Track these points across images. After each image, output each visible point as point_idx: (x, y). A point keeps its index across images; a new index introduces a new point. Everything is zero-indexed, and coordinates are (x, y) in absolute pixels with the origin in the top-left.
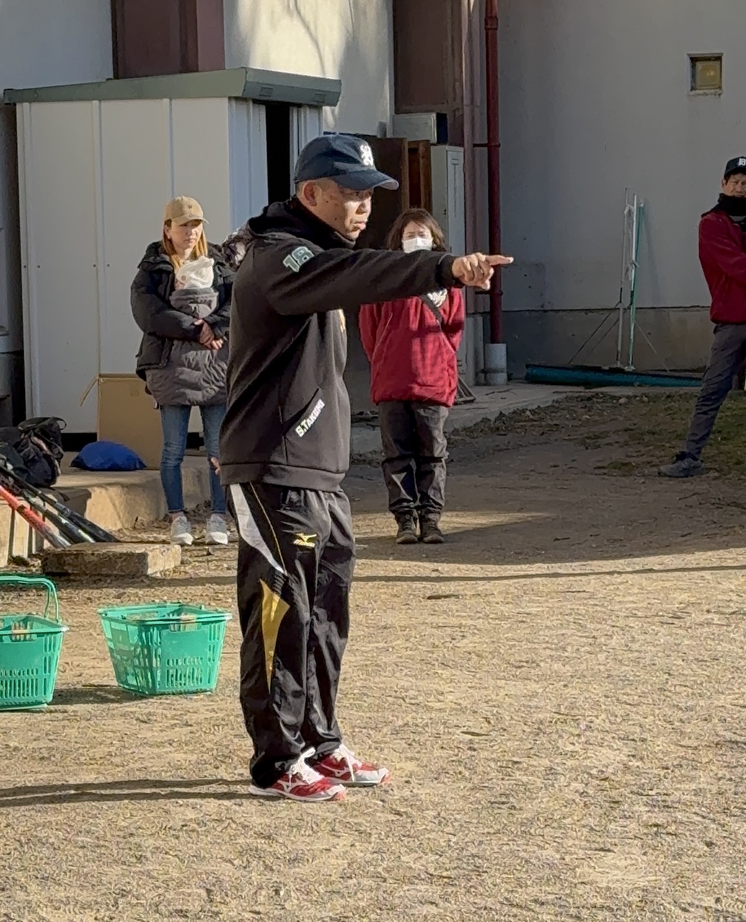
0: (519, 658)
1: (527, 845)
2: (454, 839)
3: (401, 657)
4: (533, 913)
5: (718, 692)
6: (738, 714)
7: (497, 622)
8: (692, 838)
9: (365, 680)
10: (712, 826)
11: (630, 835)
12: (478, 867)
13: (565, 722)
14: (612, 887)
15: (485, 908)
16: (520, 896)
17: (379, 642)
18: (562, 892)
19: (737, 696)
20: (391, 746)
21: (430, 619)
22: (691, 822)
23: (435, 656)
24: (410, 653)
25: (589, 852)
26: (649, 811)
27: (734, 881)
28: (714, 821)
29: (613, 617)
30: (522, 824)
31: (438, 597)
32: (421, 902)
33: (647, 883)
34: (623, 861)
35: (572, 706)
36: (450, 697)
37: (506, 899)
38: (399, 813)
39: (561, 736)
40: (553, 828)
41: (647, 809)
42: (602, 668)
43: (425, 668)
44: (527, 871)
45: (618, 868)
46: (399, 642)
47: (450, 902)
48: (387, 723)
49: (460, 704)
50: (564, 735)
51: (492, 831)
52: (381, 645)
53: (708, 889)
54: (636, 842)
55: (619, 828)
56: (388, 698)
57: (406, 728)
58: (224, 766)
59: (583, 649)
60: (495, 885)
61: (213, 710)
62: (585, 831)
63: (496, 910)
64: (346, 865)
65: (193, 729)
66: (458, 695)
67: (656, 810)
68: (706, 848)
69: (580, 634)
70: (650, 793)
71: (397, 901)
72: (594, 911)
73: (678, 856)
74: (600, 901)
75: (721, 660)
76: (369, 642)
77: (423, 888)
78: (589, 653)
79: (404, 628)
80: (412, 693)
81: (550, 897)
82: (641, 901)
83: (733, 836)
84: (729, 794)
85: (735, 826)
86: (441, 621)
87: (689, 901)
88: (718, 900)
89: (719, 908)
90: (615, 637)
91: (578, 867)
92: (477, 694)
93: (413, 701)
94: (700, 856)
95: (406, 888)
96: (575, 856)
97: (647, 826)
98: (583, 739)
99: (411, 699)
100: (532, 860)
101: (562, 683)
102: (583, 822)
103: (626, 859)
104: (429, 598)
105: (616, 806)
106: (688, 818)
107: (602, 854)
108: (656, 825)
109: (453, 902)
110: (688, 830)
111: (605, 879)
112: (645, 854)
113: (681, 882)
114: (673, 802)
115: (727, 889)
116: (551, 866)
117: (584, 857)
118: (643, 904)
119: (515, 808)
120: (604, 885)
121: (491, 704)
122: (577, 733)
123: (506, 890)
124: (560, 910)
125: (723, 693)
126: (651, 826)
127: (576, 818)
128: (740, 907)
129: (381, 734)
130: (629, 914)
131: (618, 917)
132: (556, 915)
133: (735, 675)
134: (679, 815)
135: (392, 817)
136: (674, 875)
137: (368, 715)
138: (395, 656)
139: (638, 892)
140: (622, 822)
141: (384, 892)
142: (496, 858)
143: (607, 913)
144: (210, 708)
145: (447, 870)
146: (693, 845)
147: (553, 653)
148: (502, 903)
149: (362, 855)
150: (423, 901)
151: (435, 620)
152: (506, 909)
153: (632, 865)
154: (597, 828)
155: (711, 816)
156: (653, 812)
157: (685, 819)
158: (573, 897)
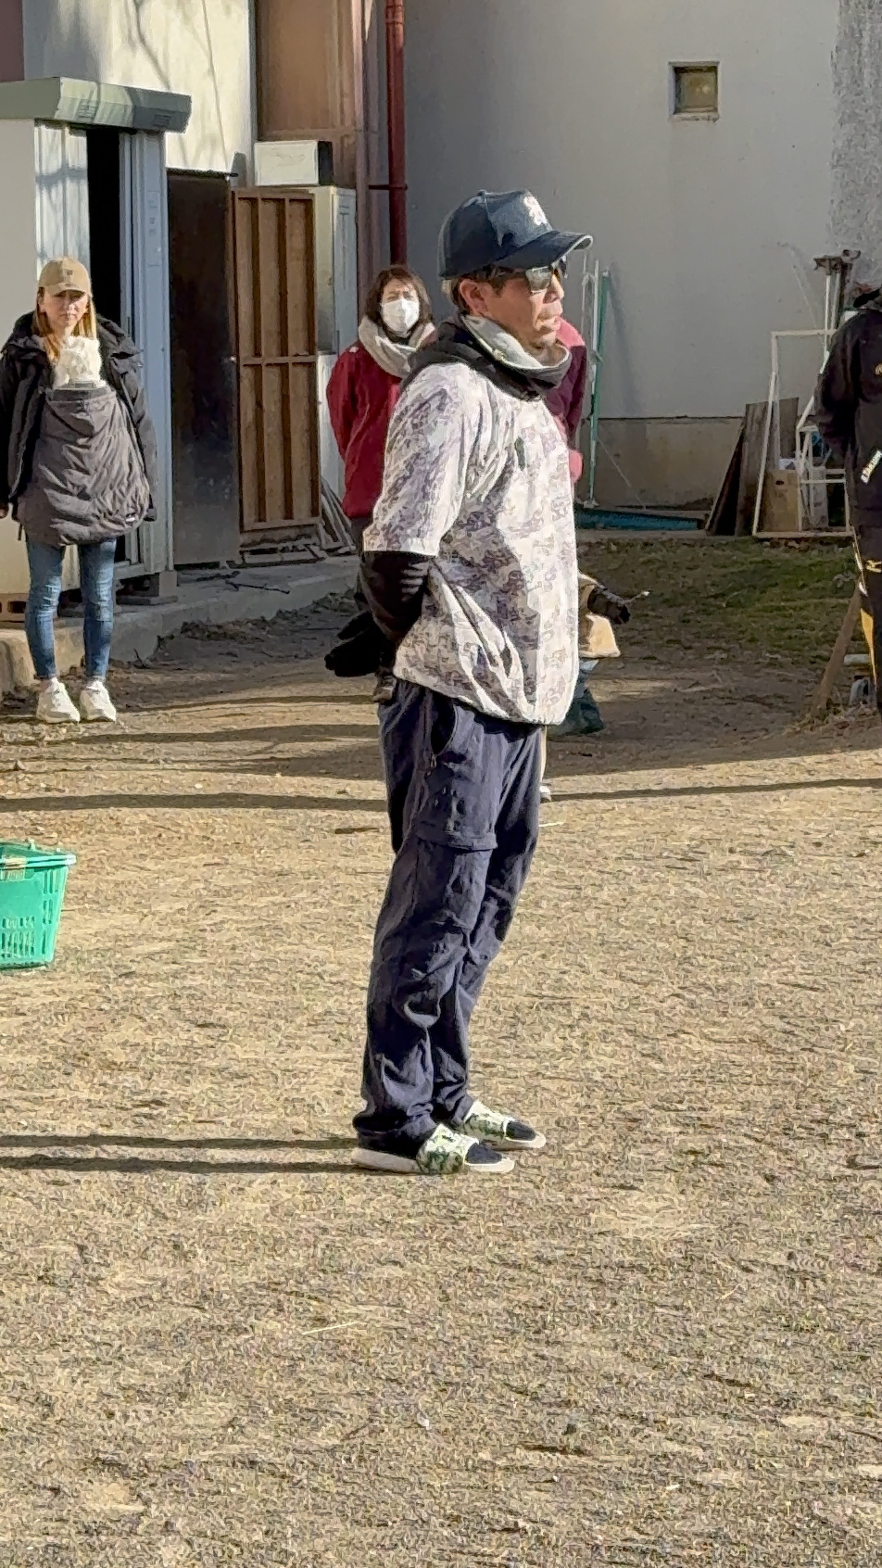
1: (518, 1181)
3: (308, 916)
4: (536, 1276)
5: (757, 965)
6: (790, 996)
8: (745, 1170)
9: (262, 949)
10: (772, 1152)
11: (659, 1166)
12: (453, 1212)
13: (550, 1007)
14: (643, 1238)
15: (470, 1270)
16: (519, 1252)
17: (273, 894)
18: (573, 1246)
19: (786, 970)
20: (309, 1042)
21: (342, 862)
22: (741, 1148)
23: (356, 914)
24: (320, 910)
25: (606, 1190)
26: (681, 1133)
27: (811, 1229)
28: (771, 1145)
29: (600, 859)
31: (350, 831)
32: (379, 1262)
33: (689, 1233)
34: (653, 1203)
35: (558, 985)
37: (499, 1257)
39: (546, 1029)
40: (550, 1156)
41: (678, 1130)
42: (593, 932)
43: (344, 932)
44: (522, 1217)
45: (647, 1212)
46: (304, 894)
47: (420, 1261)
48: (299, 1009)
50: (550, 1025)
52: (279, 899)
53: (776, 1240)
54: (668, 1175)
55: (642, 1157)
56: (299, 974)
57: (328, 1018)
58: (77, 1071)
59: (564, 905)
60: (479, 1238)
61: (53, 992)
63: (485, 1272)
64: (268, 1211)
65: (29, 1019)
67: (691, 1131)
68: (765, 1184)
69: (555, 883)
70: (680, 1106)
71: (346, 1261)
72: (621, 1272)
73: (728, 1194)
74: (628, 1259)
75: (758, 919)
76: (261, 896)
77: (379, 1242)
78: (573, 910)
79: (307, 875)
80: (331, 967)
81: (559, 1253)
82: (686, 1258)
83: (801, 1167)
84: (791, 1110)
85: (804, 1153)
87: (752, 1257)
88: (790, 1256)
89: (793, 1266)
90: (606, 888)
91: (592, 1210)
93: (334, 979)
94: (758, 1195)
96: (586, 1196)
97: (680, 1153)
98: (578, 1032)
99: (331, 975)
100: (526, 1202)
101: (538, 953)
102: (591, 1148)
103: (657, 1200)
104: (338, 831)
105: (634, 1125)
106: (737, 1142)
107: (623, 1192)
108: (694, 1152)
109: (424, 1261)
110: (740, 1159)
111: (631, 1228)
112: (682, 1192)
113: (736, 1230)
114: (713, 1119)
115: (802, 1240)
116: (555, 1210)
117: (599, 1197)
118: (689, 1261)
120: (631, 1236)
122: (569, 1023)
123: (496, 1243)
124: (575, 1271)
125: (764, 966)
126: (686, 1153)
127: (580, 1143)
128: (822, 1264)
129: (293, 1025)
130: (670, 1276)
131: (655, 1279)
132: (570, 1279)
133: (779, 941)
134: (723, 1138)
136: (726, 1222)
137: (274, 998)
138: (299, 915)
139: (678, 1245)
140: (645, 1148)
142: (476, 1200)
143: (640, 1275)
144: (48, 989)
145: (409, 1216)
146: (748, 1179)
148: (492, 1262)
149: (289, 1196)
150: (382, 1259)
151: (352, 863)
152: (499, 1270)
153: (666, 1208)
154: (613, 1158)
155: (768, 1138)
156: (686, 1134)
157: (732, 1144)
158: (590, 1253)
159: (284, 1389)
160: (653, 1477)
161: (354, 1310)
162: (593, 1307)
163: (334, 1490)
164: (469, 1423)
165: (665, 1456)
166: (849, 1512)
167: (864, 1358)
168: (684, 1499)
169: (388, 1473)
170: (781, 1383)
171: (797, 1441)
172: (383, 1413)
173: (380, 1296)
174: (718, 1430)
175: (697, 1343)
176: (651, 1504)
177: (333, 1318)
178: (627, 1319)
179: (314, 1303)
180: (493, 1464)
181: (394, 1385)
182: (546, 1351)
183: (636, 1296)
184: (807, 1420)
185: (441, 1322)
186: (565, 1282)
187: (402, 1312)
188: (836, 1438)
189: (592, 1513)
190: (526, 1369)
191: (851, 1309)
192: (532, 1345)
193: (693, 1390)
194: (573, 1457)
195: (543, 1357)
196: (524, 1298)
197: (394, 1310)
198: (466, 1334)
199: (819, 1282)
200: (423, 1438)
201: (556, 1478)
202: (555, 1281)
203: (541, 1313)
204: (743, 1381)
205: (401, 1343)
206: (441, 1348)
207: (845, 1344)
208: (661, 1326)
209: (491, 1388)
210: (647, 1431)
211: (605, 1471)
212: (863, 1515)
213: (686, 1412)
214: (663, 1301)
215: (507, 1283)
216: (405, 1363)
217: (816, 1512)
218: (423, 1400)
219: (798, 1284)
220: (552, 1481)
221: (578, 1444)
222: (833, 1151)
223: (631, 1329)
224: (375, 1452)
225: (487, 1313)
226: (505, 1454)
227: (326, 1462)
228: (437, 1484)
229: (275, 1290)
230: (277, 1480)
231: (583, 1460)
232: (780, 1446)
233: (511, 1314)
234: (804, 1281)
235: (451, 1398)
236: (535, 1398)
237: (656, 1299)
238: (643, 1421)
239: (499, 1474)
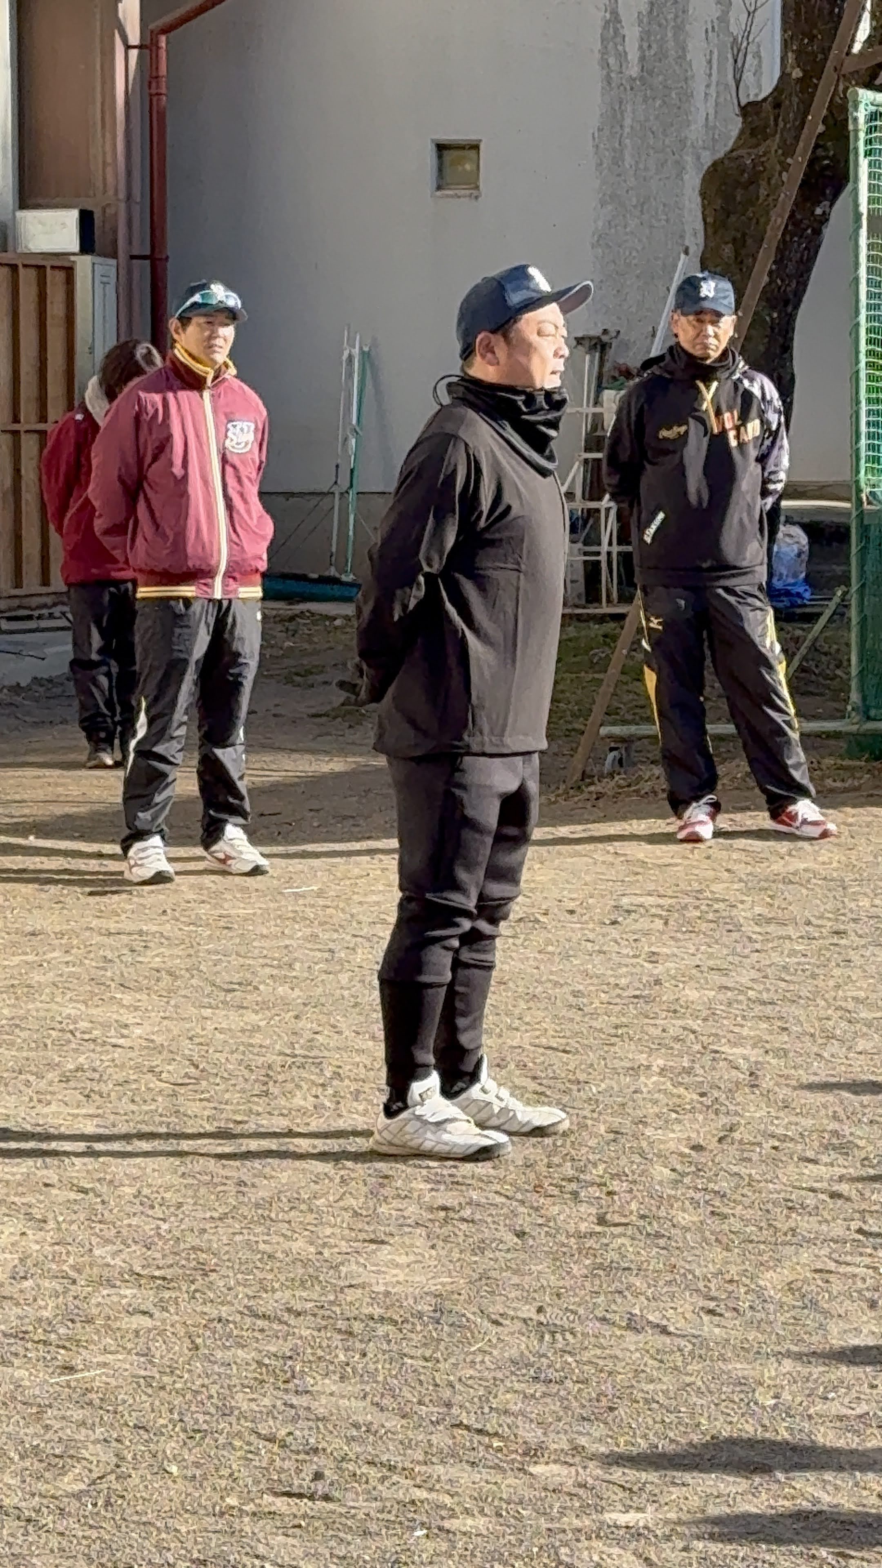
0: (228, 979)
1: (268, 1235)
2: (165, 1226)
3: (61, 975)
4: (286, 1328)
5: (510, 1028)
6: (542, 1058)
7: (192, 928)
8: (496, 1226)
9: (14, 1006)
10: (522, 1209)
11: (409, 1221)
12: (203, 1264)
13: (302, 1066)
14: (393, 1291)
15: (220, 1321)
16: (269, 1303)
17: (26, 954)
18: (323, 1298)
19: (538, 1033)
20: (60, 1097)
21: (95, 923)
22: (491, 1204)
23: (109, 974)
24: (73, 969)
25: (355, 1244)
26: (432, 1189)
27: (561, 1283)
28: (522, 1202)
29: (354, 924)
30: (257, 1206)
31: (104, 893)
32: (128, 1312)
33: (439, 1287)
34: (404, 1257)
35: (311, 1044)
36: (138, 1031)
37: (248, 1307)
38: (85, 1191)
39: (299, 1087)
40: (301, 1211)
41: (429, 1186)
42: (346, 993)
43: (97, 991)
44: (272, 1270)
45: (397, 1266)
46: (55, 954)
47: (168, 1311)
48: (50, 1066)
49: (152, 1041)
50: (302, 1083)
51: (216, 1215)
52: (30, 958)
53: (525, 1294)
54: (418, 1231)
55: (394, 1213)
56: (51, 1032)
57: (79, 1074)
59: (317, 967)
60: (229, 1289)
62: (347, 1215)
63: (235, 1323)
64: (16, 1262)
66: (149, 1029)
67: (442, 1187)
68: (516, 1240)
69: (309, 946)
71: (95, 1311)
72: (371, 1324)
73: (480, 1248)
74: (377, 1311)
75: (511, 984)
76: (13, 955)
77: (128, 1292)
78: (327, 972)
79: (60, 935)
80: (83, 1025)
81: (310, 1305)
82: (435, 1311)
83: (551, 1224)
84: (541, 1168)
85: (554, 1210)
86: (113, 926)
87: (501, 1311)
88: (540, 1310)
89: (542, 1319)
90: (360, 951)
91: (342, 1264)
92: (176, 1028)
93: (87, 1037)
94: (508, 1250)
95: (105, 1292)
96: (336, 1250)
97: (431, 1209)
98: (330, 1091)
99: (84, 1032)
100: (277, 1255)
101: (291, 1014)
102: (341, 1204)
103: (407, 1254)
104: (92, 893)
105: (386, 1181)
106: (487, 1198)
107: (374, 1246)
108: (445, 1209)
109: (172, 1311)
110: (491, 1215)
111: (381, 1282)
112: (433, 1247)
113: (487, 1285)
114: (464, 1177)
115: (552, 1294)
116: (305, 1264)
117: (349, 1250)
118: (438, 1314)
119: (245, 1185)
120: (381, 1289)
121: (197, 1040)
122: (321, 1081)
123: (246, 1295)
124: (324, 1323)
125: (517, 1029)
126: (437, 1209)
127: (331, 1198)
128: (571, 1318)
129: (44, 1081)
131: (405, 1331)
132: (319, 1330)
133: (531, 1004)
134: (474, 1195)
135: (73, 1195)
136: (476, 1276)
137: (25, 1054)
138: (51, 974)
139: (428, 1298)
140: (395, 1204)
141: (75, 1298)
142: (226, 1252)
143: (390, 1327)
145: (159, 1268)
146: (498, 1235)
147: (275, 972)
148: (241, 1313)
149: (38, 1247)
150: (131, 1309)
151: (103, 923)
152: (248, 1320)
153: (416, 1262)
154: (364, 1213)
155: (519, 1196)
156: (437, 1190)
157: (484, 1200)
158: (340, 1305)
159: (31, 1434)
160: (401, 1523)
161: (101, 1359)
162: (342, 1357)
163: (80, 1534)
164: (217, 1470)
165: (413, 1502)
166: (596, 1558)
167: (611, 1409)
168: (430, 1545)
169: (136, 1518)
170: (531, 1434)
171: (545, 1489)
172: (129, 1457)
173: (129, 1346)
174: (466, 1477)
175: (447, 1393)
176: (398, 1548)
177: (81, 1367)
178: (376, 1369)
179: (62, 1351)
180: (240, 1510)
181: (142, 1432)
182: (295, 1401)
183: (385, 1346)
184: (555, 1468)
185: (189, 1371)
186: (315, 1333)
187: (151, 1362)
188: (584, 1486)
189: (339, 1558)
190: (274, 1418)
191: (601, 1363)
192: (280, 1394)
193: (441, 1439)
194: (320, 1504)
195: (292, 1406)
196: (273, 1349)
197: (142, 1359)
198: (214, 1383)
199: (568, 1336)
200: (170, 1482)
201: (303, 1524)
202: (306, 1333)
203: (290, 1363)
204: (491, 1431)
205: (150, 1391)
206: (189, 1396)
207: (594, 1395)
208: (410, 1377)
209: (239, 1435)
210: (395, 1478)
211: (353, 1517)
212: (609, 1561)
213: (434, 1460)
214: (413, 1352)
215: (256, 1334)
216: (153, 1411)
217: (563, 1558)
218: (171, 1447)
219: (547, 1337)
220: (300, 1526)
221: (326, 1489)
222: (583, 1208)
223: (380, 1378)
224: (123, 1497)
225: (235, 1363)
226: (252, 1500)
227: (73, 1506)
228: (183, 1529)
229: (22, 1339)
230: (23, 1524)
231: (330, 1506)
232: (528, 1494)
233: (260, 1363)
234: (553, 1333)
235: (199, 1445)
236: (283, 1446)
237: (405, 1351)
238: (391, 1468)
239: (246, 1519)
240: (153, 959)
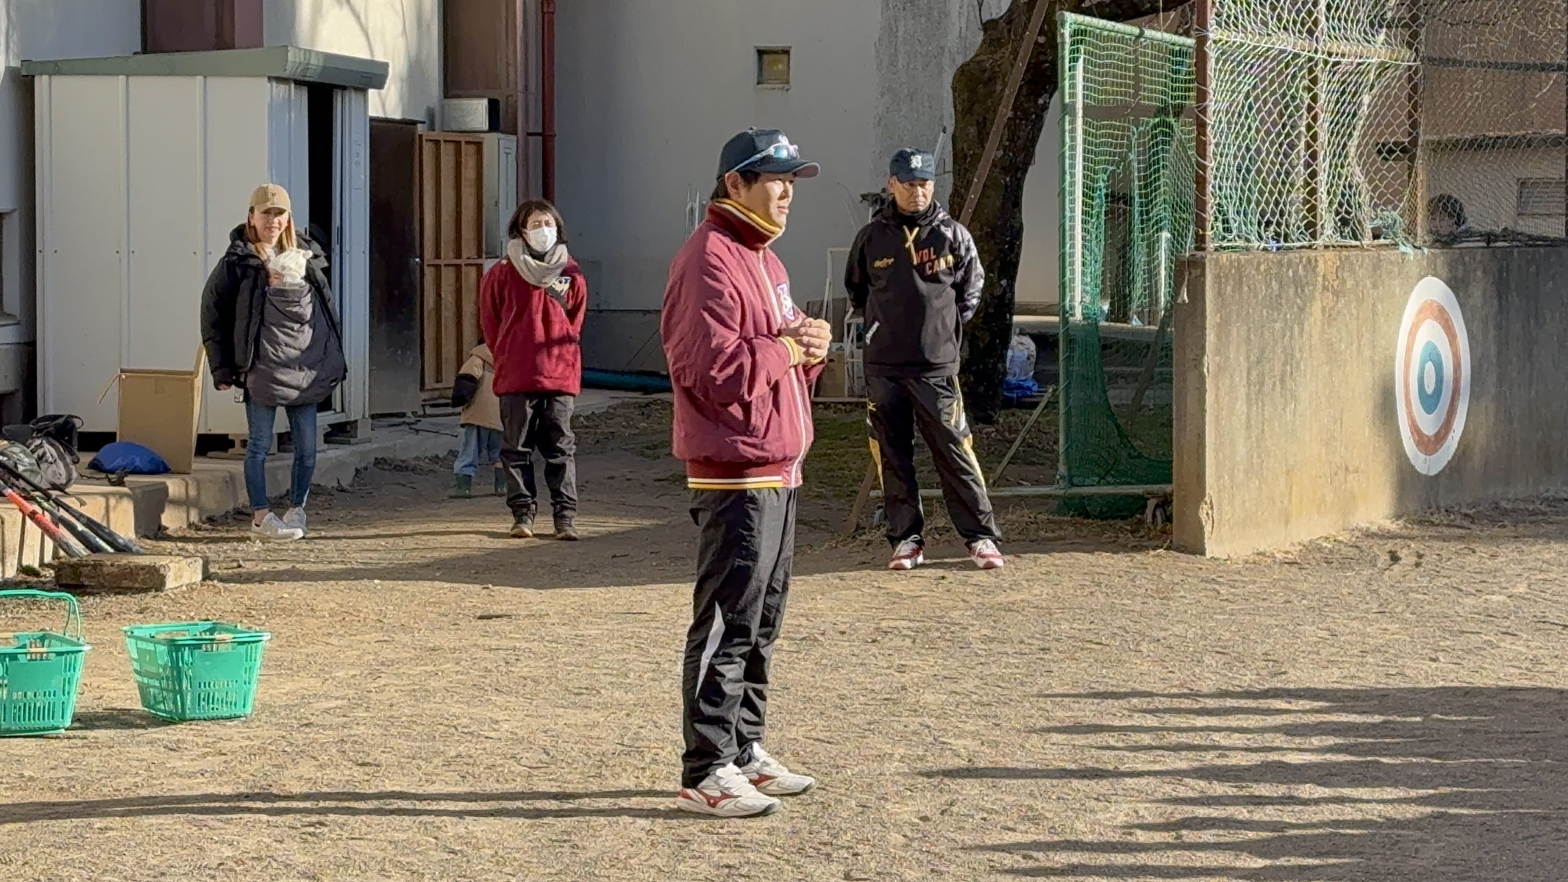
0: (577, 685)
3: (451, 682)
5: (789, 724)
6: (811, 748)
7: (554, 645)
9: (413, 706)
10: (787, 867)
13: (628, 754)
17: (426, 665)
19: (810, 728)
21: (481, 641)
22: (764, 863)
23: (488, 681)
24: (461, 677)
26: (720, 851)
28: (788, 862)
30: (586, 864)
31: (490, 617)
35: (637, 736)
36: (506, 726)
38: (454, 852)
39: (625, 770)
40: (619, 868)
42: (667, 696)
43: (477, 694)
46: (448, 665)
48: (437, 753)
49: (516, 734)
50: (628, 767)
51: (553, 871)
52: (429, 668)
56: (439, 726)
57: (458, 760)
59: (646, 676)
61: (249, 738)
65: (228, 758)
66: (515, 724)
67: (727, 849)
69: (642, 659)
70: (721, 831)
75: (792, 689)
76: (417, 666)
78: (653, 680)
79: (454, 650)
80: (465, 721)
84: (805, 834)
85: (811, 868)
86: (494, 643)
92: (534, 724)
93: (466, 730)
97: (718, 867)
98: (648, 773)
99: (464, 727)
101: (624, 712)
102: (650, 862)
104: (481, 618)
106: (762, 859)
108: (728, 866)
110: (762, 872)
114: (745, 841)
119: (578, 847)
121: (550, 733)
122: (643, 765)
125: (794, 725)
126: (722, 867)
127: (643, 858)
133: (807, 705)
134: (752, 856)
135: (445, 856)
137: (418, 744)
138: (445, 680)
140: (691, 862)
144: (245, 735)
147: (614, 679)
151: (487, 641)
154: (666, 870)
155: (786, 856)
156: (724, 852)
157: (758, 860)
222: (834, 867)
240: (521, 669)
